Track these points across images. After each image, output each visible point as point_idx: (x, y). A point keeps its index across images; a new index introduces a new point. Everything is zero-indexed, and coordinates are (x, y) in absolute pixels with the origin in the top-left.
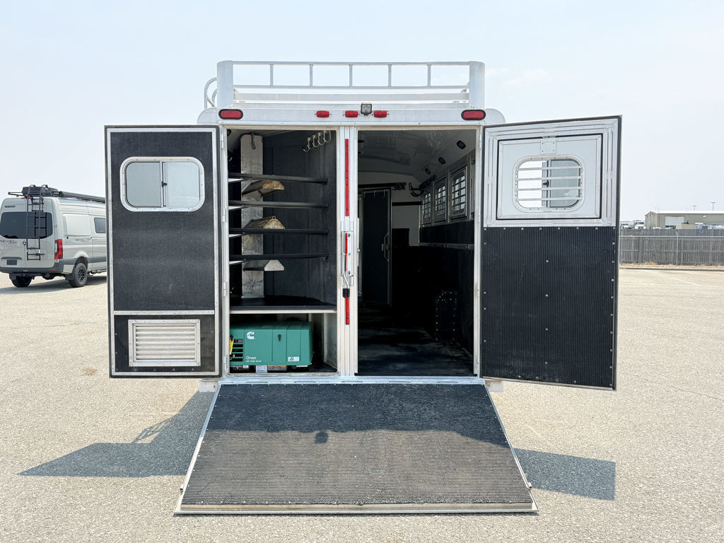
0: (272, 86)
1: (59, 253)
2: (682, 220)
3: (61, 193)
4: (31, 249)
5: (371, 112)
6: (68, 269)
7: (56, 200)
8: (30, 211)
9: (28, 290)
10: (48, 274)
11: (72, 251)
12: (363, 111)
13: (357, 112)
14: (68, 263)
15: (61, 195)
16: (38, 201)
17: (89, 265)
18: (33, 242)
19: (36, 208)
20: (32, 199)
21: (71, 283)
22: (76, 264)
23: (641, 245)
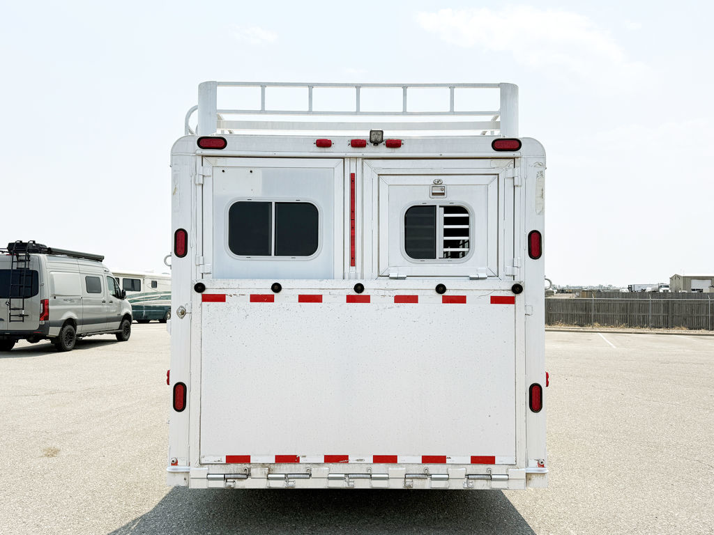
0: (263, 111)
1: (45, 315)
2: (708, 283)
3: (49, 249)
4: (14, 309)
5: (382, 141)
6: (54, 331)
7: (43, 257)
8: (15, 268)
9: (10, 354)
10: (32, 336)
11: (60, 312)
12: (373, 139)
13: (365, 141)
14: (55, 324)
15: (50, 251)
16: (24, 258)
17: (79, 327)
18: (16, 302)
19: (22, 265)
20: (18, 256)
21: (57, 346)
22: (64, 326)
23: (670, 310)
